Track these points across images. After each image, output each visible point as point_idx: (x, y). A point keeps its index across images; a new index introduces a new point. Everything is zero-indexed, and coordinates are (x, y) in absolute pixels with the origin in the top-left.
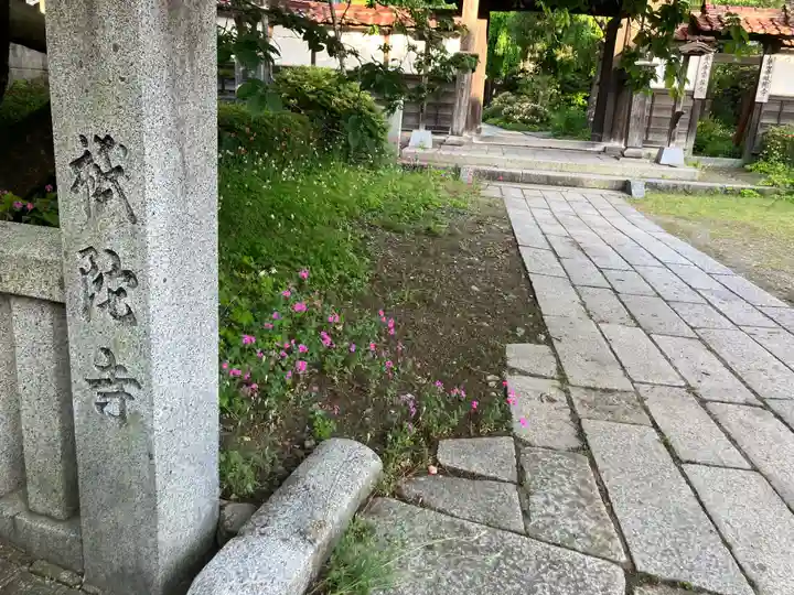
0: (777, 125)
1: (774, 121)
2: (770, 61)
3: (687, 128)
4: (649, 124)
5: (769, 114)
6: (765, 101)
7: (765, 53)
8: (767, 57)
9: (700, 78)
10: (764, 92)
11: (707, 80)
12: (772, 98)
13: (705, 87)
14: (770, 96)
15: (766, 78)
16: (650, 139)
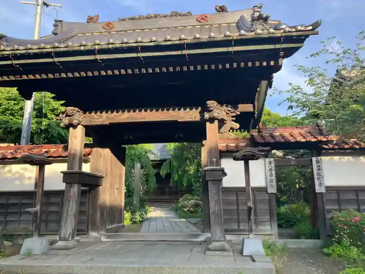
0: (340, 210)
1: (337, 207)
2: (318, 162)
3: (269, 217)
4: (238, 216)
5: (330, 201)
6: (324, 191)
7: (312, 156)
8: (314, 159)
9: (269, 179)
10: (321, 184)
11: (274, 178)
12: (329, 189)
13: (275, 183)
14: (327, 187)
15: (319, 174)
16: (241, 228)
